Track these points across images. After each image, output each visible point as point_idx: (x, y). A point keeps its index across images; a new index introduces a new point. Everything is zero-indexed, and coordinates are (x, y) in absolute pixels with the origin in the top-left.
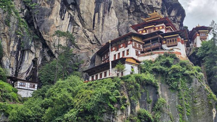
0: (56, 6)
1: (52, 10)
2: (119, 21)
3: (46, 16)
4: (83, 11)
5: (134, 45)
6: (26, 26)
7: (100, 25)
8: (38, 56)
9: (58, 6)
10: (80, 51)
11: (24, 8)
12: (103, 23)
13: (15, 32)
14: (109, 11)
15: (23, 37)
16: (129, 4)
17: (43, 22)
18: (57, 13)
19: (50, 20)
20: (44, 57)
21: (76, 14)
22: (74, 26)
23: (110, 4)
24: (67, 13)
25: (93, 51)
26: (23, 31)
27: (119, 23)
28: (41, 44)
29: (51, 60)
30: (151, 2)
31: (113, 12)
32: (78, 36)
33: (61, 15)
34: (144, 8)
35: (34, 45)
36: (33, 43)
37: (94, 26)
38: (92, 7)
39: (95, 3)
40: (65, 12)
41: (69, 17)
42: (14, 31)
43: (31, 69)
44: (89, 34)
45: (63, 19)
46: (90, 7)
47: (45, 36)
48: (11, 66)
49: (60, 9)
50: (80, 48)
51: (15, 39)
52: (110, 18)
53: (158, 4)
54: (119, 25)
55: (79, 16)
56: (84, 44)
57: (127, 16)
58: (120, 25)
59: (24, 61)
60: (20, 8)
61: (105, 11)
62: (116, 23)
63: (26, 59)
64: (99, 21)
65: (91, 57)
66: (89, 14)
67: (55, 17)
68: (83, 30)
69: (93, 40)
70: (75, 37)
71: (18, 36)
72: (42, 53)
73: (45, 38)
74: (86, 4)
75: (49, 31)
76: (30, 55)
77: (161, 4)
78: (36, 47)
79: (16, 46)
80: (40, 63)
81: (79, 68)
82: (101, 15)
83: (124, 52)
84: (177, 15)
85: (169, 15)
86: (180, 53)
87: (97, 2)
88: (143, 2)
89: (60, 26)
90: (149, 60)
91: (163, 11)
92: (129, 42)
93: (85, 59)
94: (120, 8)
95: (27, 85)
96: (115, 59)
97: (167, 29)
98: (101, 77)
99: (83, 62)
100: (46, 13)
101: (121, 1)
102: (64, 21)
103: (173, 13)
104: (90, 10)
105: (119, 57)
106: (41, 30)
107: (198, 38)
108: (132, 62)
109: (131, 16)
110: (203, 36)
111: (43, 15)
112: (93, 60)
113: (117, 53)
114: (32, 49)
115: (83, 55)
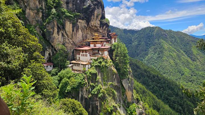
1: (54, 32)
3: (52, 35)
5: (89, 53)
8: (50, 52)
9: (56, 30)
11: (41, 31)
12: (76, 36)
14: (78, 30)
16: (86, 26)
17: (51, 38)
18: (56, 33)
19: (54, 37)
20: (53, 52)
21: (64, 32)
22: (64, 37)
23: (78, 28)
24: (60, 32)
25: (73, 48)
27: (83, 35)
28: (51, 46)
29: (56, 53)
30: (96, 24)
31: (80, 30)
32: (66, 42)
33: (58, 34)
37: (72, 37)
43: (48, 57)
44: (71, 40)
45: (59, 35)
47: (52, 44)
49: (57, 31)
50: (67, 47)
52: (79, 33)
55: (66, 32)
56: (69, 45)
61: (76, 30)
62: (81, 35)
63: (46, 54)
64: (74, 35)
65: (72, 51)
66: (70, 32)
67: (55, 35)
68: (68, 39)
69: (72, 43)
72: (52, 50)
74: (68, 28)
75: (54, 42)
76: (47, 52)
77: (99, 24)
78: (49, 48)
80: (52, 55)
82: (75, 32)
83: (85, 55)
84: (106, 27)
85: (103, 28)
86: (105, 56)
87: (73, 27)
88: (92, 25)
89: (58, 38)
90: (94, 58)
91: (100, 27)
92: (87, 52)
93: (70, 52)
94: (83, 28)
95: (49, 66)
96: (82, 56)
97: (101, 43)
98: (77, 66)
99: (69, 53)
100: (51, 33)
101: (83, 25)
102: (59, 36)
103: (104, 27)
104: (70, 30)
105: (83, 56)
106: (50, 41)
107: (113, 39)
108: (88, 64)
109: (87, 31)
110: (115, 38)
111: (50, 35)
112: (73, 52)
113: (83, 54)
114: (48, 49)
115: (69, 50)
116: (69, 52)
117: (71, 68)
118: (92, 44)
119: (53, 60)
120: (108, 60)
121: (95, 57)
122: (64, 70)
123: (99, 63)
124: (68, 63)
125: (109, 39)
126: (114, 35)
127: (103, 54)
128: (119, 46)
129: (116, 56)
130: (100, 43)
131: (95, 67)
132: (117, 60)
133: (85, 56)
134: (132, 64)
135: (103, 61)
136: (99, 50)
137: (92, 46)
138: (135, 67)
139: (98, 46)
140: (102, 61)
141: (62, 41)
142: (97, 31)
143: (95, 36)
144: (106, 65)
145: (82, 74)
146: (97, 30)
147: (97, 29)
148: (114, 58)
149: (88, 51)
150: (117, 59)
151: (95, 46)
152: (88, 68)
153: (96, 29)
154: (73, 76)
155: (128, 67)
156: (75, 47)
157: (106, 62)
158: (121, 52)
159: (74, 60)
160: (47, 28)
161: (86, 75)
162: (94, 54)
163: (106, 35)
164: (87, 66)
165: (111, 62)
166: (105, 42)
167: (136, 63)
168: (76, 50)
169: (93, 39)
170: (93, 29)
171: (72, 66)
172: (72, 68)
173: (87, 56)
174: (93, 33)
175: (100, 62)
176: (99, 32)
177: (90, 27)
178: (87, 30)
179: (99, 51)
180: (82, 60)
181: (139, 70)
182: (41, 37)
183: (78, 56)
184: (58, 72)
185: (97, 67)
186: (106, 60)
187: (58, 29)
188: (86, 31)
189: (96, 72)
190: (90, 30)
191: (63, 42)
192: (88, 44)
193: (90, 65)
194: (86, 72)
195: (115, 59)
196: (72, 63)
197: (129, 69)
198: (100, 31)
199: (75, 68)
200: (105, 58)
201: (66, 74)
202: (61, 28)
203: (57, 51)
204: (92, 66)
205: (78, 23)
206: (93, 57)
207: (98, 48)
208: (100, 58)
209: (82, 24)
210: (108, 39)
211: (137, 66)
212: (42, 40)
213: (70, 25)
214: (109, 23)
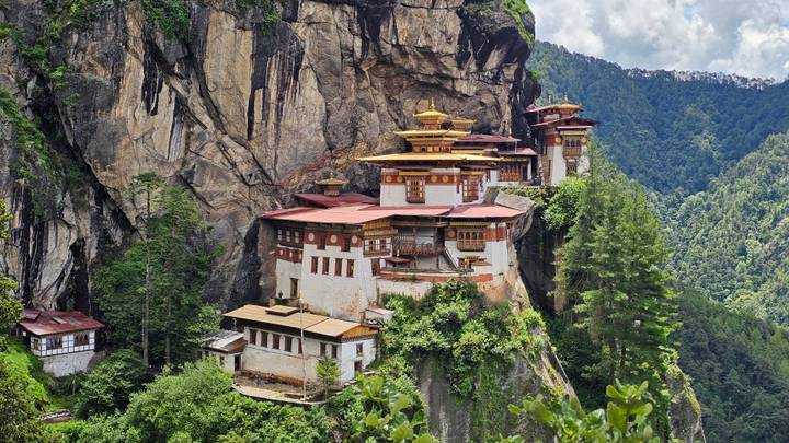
0: (131, 75)
1: (119, 88)
2: (327, 105)
3: (102, 109)
4: (214, 83)
5: (367, 249)
6: (42, 144)
7: (271, 124)
8: (86, 232)
9: (135, 74)
10: (212, 211)
11: (26, 76)
12: (278, 120)
13: (11, 171)
14: (296, 78)
15: (36, 182)
16: (358, 53)
17: (93, 130)
18: (135, 96)
19: (114, 123)
20: (105, 231)
21: (195, 89)
22: (189, 127)
23: (299, 58)
24: (165, 88)
25: (249, 209)
26: (33, 163)
27: (328, 112)
28: (91, 191)
29: (126, 243)
30: (427, 35)
31: (309, 81)
32: (204, 165)
33: (147, 100)
34: (404, 54)
35: (73, 202)
36: (68, 194)
37: (250, 130)
38: (244, 73)
39: (252, 57)
40: (160, 87)
41: (173, 99)
42: (7, 169)
43: (68, 273)
44: (237, 153)
45: (155, 113)
46: (239, 70)
47: (102, 176)
48: (10, 272)
49: (142, 82)
50: (211, 203)
51: (14, 190)
52: (300, 101)
53: (449, 41)
54: (328, 117)
55: (204, 93)
56: (222, 189)
57: (353, 86)
58: (331, 117)
59: (46, 251)
60: (13, 80)
61: (283, 80)
62: (319, 114)
63: (51, 246)
64: (268, 115)
65: (244, 230)
66: (233, 91)
67: (128, 109)
68: (219, 143)
69: (251, 175)
70: (194, 167)
71: (22, 181)
72: (97, 220)
73: (103, 181)
74: (223, 62)
75: (113, 158)
76: (64, 231)
77: (457, 38)
78: (78, 207)
79: (17, 213)
80: (93, 255)
81: (210, 271)
82: (273, 96)
83: (339, 261)
84: (506, 61)
85: (481, 66)
86: (490, 277)
87: (260, 56)
88: (401, 42)
89: (147, 135)
90: (407, 294)
91: (461, 60)
92: (354, 240)
93: (227, 241)
94: (332, 64)
95: (68, 340)
96: (315, 270)
97: (462, 178)
98: (276, 346)
99: (223, 250)
100: (99, 99)
101: (333, 40)
102: (156, 117)
103: (494, 60)
104: (238, 78)
105: (326, 270)
106: (89, 157)
107: (556, 152)
108: (360, 332)
109: (365, 83)
110: (572, 147)
111: (90, 108)
112: (251, 240)
113: (321, 254)
114: (68, 215)
115: (221, 225)
116: (221, 236)
117: (230, 360)
118: (394, 181)
119: (99, 292)
120: (515, 310)
121: (414, 280)
122: (175, 371)
123: (437, 327)
124: (208, 319)
125: (528, 151)
126: (568, 122)
127: (473, 261)
128: (600, 207)
129: (577, 279)
130: (451, 181)
131: (408, 357)
132: (584, 314)
133: (338, 272)
134: (712, 347)
135: (471, 317)
136: (444, 227)
137: (393, 198)
138: (734, 377)
139: (442, 198)
140: (462, 316)
141: (176, 154)
142: (437, 87)
143: (421, 124)
144: (497, 349)
145: (307, 408)
146: (433, 81)
147: (439, 75)
148: (559, 295)
149: (362, 238)
150: (581, 301)
151: (415, 199)
152: (358, 365)
153: (430, 70)
154: (239, 420)
155: (673, 370)
156: (265, 206)
157: (499, 327)
158: (614, 251)
159: (257, 297)
160: (71, 60)
161: (334, 422)
162: (405, 261)
163: (507, 117)
164: (347, 351)
165: (533, 325)
166: (494, 173)
167: (741, 338)
168: (274, 224)
169: (407, 147)
170: (409, 73)
171: (239, 347)
172: (237, 360)
173: (350, 274)
174: (409, 105)
175: (452, 326)
176: (452, 94)
177: (385, 61)
178: (359, 81)
179: (441, 236)
180: (313, 304)
181: (762, 398)
182: (28, 119)
183: (283, 269)
184: (131, 390)
185: (423, 362)
186: (496, 307)
187: (148, 69)
188: (358, 90)
189: (415, 398)
190: (387, 77)
191: (184, 163)
192: (362, 183)
193: (368, 345)
194: (339, 397)
195: (572, 302)
196: (242, 324)
197: (677, 384)
198: (463, 87)
199: (261, 358)
200: (492, 297)
201: (188, 404)
202: (171, 59)
203: (134, 230)
204: (384, 353)
205: (299, 29)
206: (397, 279)
207: (437, 219)
208: (452, 292)
209: (328, 31)
210: (522, 146)
211: (749, 366)
212: (29, 144)
213: (237, 42)
214: (531, 29)
